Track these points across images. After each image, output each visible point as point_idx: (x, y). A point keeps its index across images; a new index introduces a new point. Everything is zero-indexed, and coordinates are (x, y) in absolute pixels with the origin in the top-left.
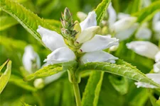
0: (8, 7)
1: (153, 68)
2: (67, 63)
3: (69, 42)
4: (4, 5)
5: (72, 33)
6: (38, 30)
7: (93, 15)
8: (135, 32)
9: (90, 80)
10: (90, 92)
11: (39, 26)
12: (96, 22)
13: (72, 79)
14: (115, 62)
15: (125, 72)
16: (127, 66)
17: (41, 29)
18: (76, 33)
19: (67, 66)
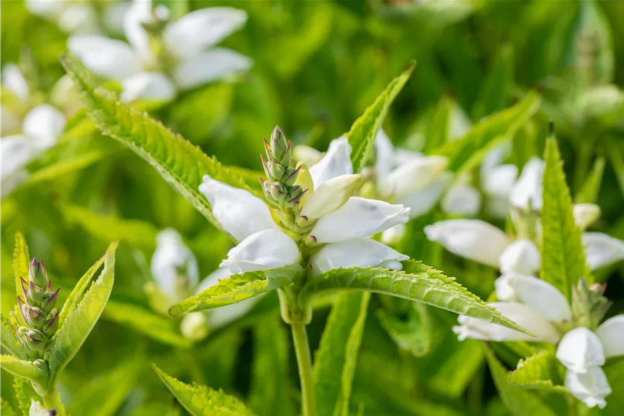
0: (123, 129)
1: (493, 289)
2: (279, 270)
3: (284, 218)
4: (115, 123)
5: (290, 192)
6: (202, 188)
7: (341, 149)
8: (442, 196)
9: (332, 318)
10: (332, 349)
11: (205, 177)
12: (349, 166)
13: (290, 314)
14: (400, 266)
15: (427, 290)
16: (431, 276)
17: (209, 185)
18: (301, 193)
19: (278, 277)
